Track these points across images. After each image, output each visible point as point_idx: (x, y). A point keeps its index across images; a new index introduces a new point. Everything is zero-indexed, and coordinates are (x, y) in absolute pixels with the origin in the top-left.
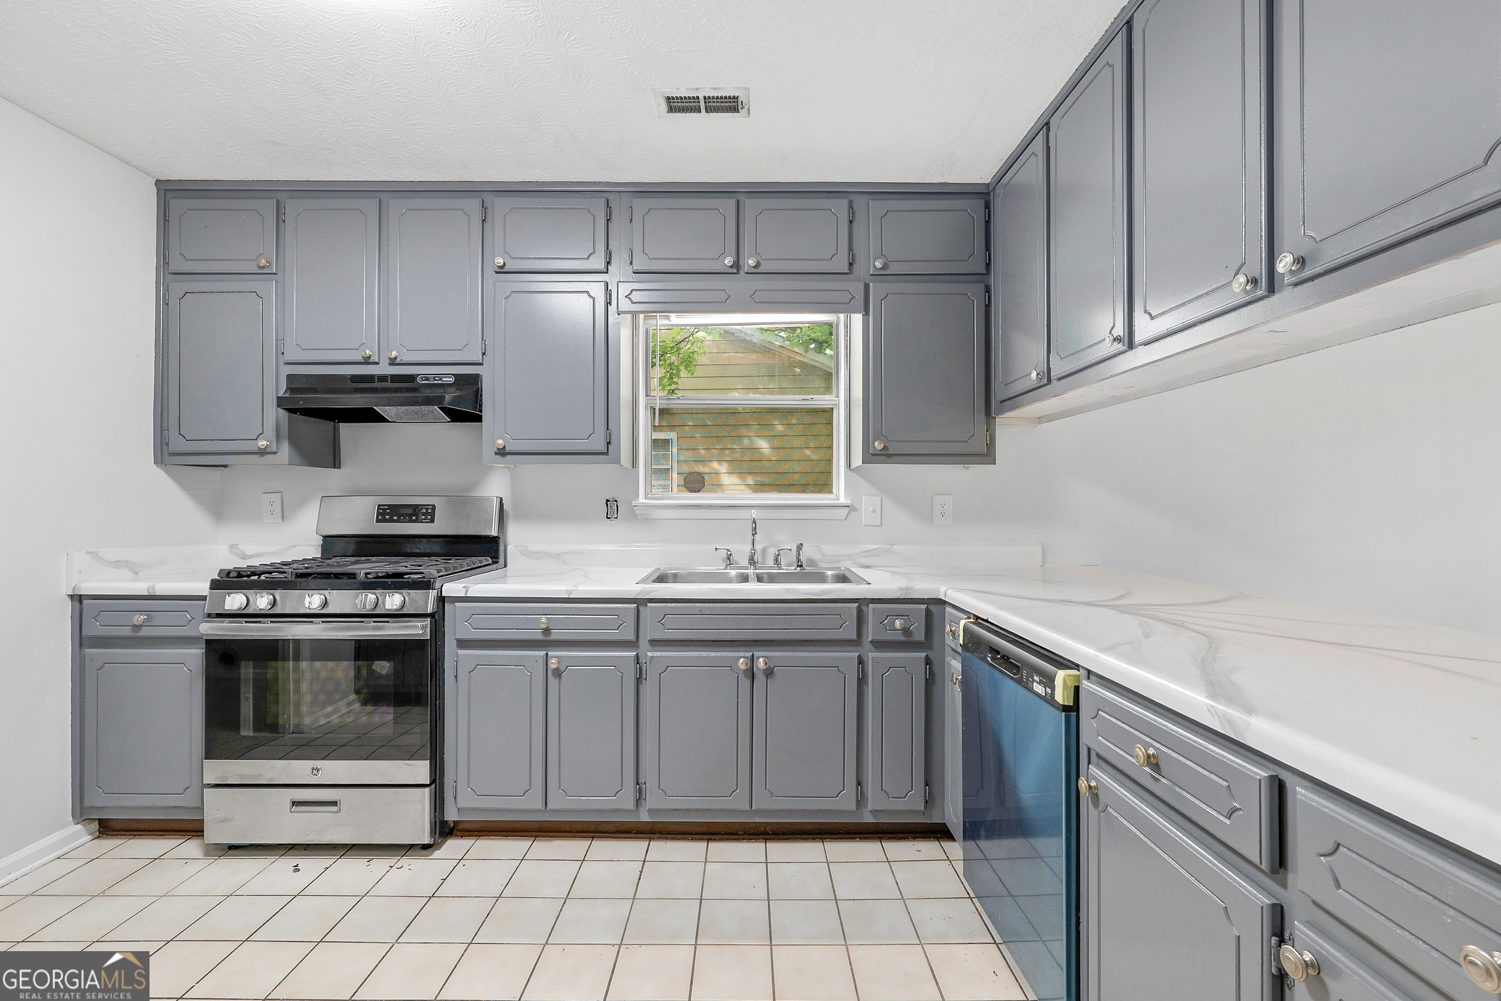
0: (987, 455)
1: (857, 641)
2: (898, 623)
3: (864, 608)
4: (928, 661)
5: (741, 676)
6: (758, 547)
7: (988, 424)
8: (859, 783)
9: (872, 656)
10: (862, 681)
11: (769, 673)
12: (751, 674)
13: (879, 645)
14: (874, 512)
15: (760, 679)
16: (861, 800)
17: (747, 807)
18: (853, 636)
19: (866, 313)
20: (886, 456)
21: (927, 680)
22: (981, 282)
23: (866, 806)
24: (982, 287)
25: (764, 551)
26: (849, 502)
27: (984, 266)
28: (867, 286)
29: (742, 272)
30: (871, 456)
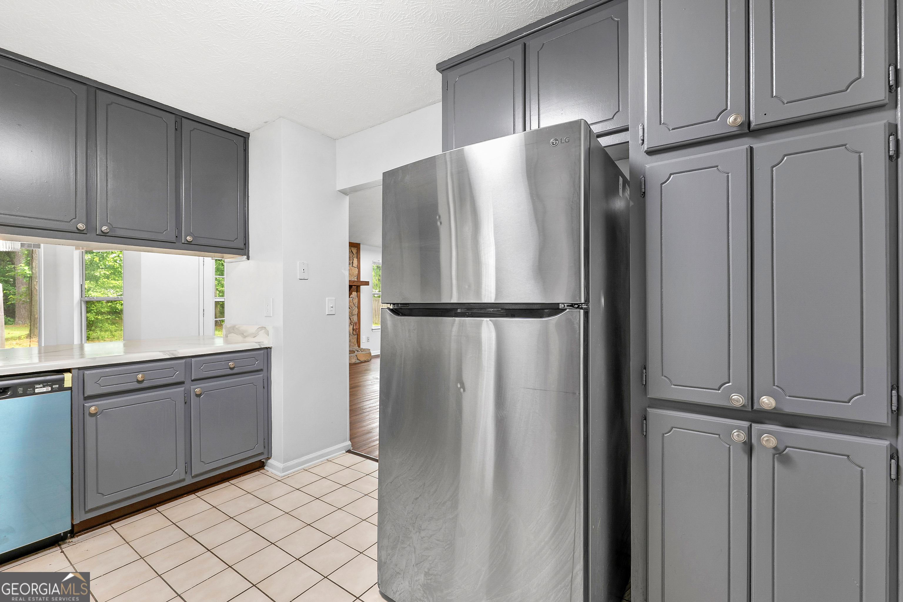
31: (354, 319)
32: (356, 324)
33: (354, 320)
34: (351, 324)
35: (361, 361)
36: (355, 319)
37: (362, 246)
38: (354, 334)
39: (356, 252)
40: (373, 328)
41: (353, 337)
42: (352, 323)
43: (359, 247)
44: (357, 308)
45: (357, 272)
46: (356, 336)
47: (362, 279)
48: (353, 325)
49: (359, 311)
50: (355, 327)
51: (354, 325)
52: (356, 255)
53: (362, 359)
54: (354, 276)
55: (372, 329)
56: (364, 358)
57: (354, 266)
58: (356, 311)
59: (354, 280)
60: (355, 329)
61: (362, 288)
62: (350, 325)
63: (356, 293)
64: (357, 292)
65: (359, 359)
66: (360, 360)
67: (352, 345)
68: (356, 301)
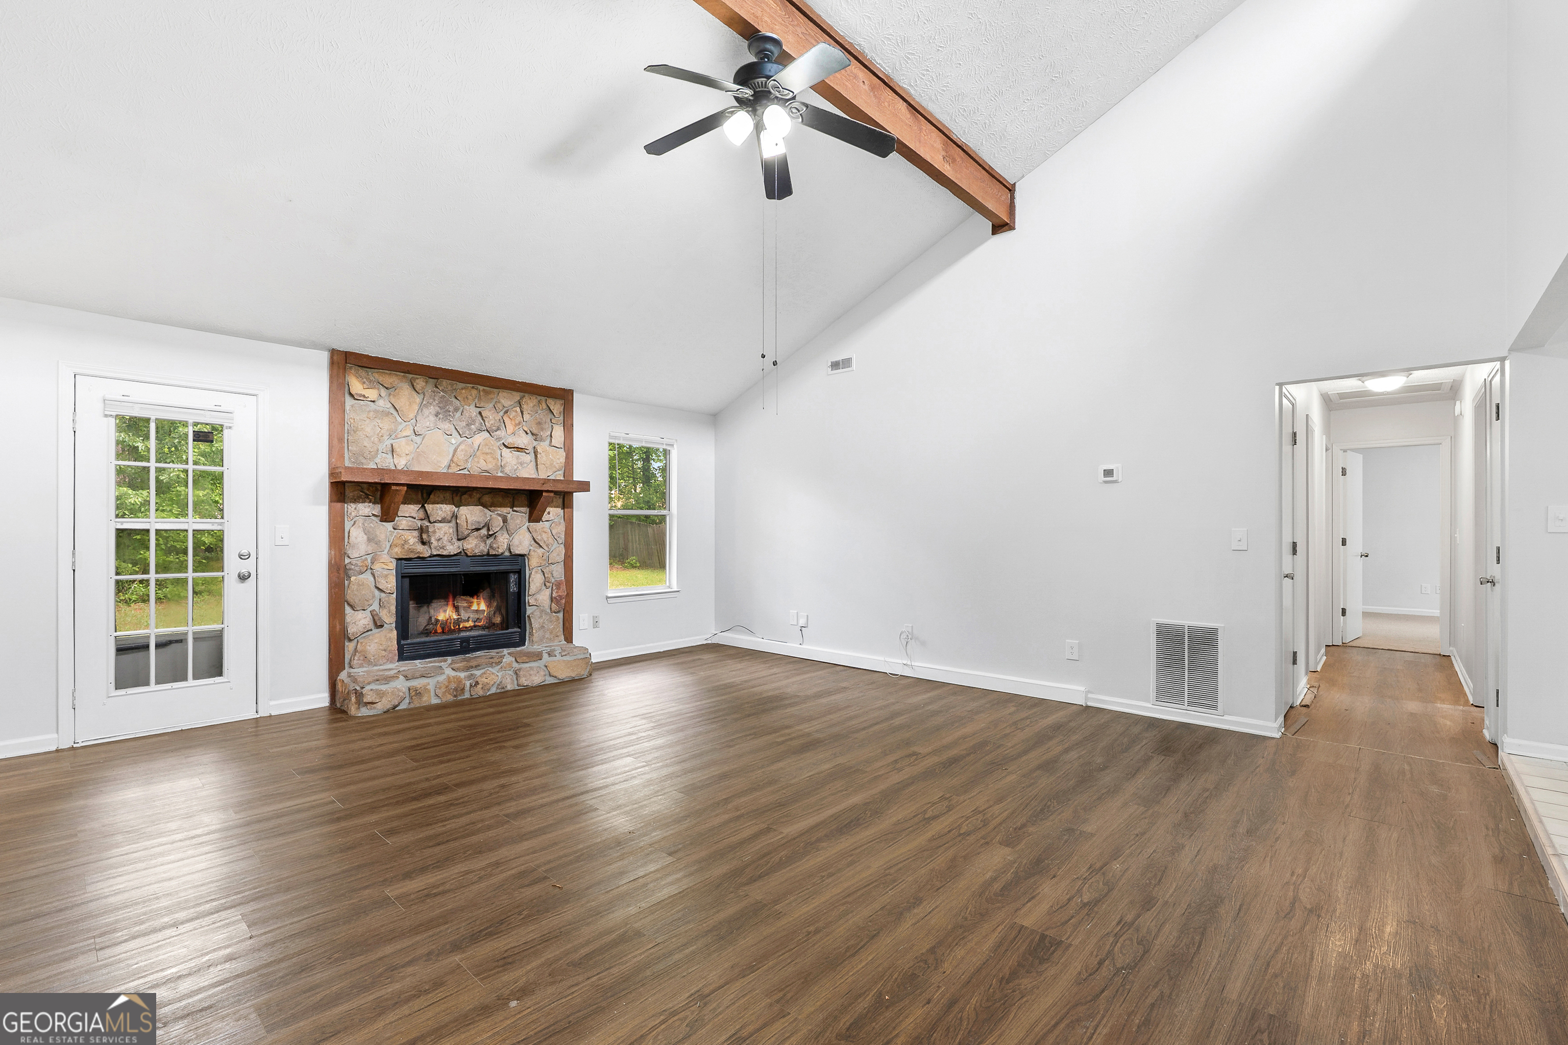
31: (554, 573)
32: (558, 585)
33: (554, 575)
34: (545, 585)
35: (559, 679)
36: (557, 573)
37: (576, 396)
38: (553, 609)
39: (562, 410)
40: (610, 595)
41: (550, 618)
42: (548, 584)
43: (570, 397)
44: (562, 546)
45: (563, 460)
46: (561, 615)
47: (576, 478)
48: (552, 588)
49: (569, 553)
50: (557, 592)
51: (554, 588)
52: (562, 418)
53: (564, 674)
54: (555, 469)
55: (607, 598)
56: (569, 670)
57: (553, 444)
58: (558, 555)
59: (554, 478)
60: (555, 598)
61: (578, 497)
62: (544, 588)
63: (560, 511)
64: (563, 508)
65: (555, 674)
66: (556, 677)
67: (547, 636)
68: (560, 529)
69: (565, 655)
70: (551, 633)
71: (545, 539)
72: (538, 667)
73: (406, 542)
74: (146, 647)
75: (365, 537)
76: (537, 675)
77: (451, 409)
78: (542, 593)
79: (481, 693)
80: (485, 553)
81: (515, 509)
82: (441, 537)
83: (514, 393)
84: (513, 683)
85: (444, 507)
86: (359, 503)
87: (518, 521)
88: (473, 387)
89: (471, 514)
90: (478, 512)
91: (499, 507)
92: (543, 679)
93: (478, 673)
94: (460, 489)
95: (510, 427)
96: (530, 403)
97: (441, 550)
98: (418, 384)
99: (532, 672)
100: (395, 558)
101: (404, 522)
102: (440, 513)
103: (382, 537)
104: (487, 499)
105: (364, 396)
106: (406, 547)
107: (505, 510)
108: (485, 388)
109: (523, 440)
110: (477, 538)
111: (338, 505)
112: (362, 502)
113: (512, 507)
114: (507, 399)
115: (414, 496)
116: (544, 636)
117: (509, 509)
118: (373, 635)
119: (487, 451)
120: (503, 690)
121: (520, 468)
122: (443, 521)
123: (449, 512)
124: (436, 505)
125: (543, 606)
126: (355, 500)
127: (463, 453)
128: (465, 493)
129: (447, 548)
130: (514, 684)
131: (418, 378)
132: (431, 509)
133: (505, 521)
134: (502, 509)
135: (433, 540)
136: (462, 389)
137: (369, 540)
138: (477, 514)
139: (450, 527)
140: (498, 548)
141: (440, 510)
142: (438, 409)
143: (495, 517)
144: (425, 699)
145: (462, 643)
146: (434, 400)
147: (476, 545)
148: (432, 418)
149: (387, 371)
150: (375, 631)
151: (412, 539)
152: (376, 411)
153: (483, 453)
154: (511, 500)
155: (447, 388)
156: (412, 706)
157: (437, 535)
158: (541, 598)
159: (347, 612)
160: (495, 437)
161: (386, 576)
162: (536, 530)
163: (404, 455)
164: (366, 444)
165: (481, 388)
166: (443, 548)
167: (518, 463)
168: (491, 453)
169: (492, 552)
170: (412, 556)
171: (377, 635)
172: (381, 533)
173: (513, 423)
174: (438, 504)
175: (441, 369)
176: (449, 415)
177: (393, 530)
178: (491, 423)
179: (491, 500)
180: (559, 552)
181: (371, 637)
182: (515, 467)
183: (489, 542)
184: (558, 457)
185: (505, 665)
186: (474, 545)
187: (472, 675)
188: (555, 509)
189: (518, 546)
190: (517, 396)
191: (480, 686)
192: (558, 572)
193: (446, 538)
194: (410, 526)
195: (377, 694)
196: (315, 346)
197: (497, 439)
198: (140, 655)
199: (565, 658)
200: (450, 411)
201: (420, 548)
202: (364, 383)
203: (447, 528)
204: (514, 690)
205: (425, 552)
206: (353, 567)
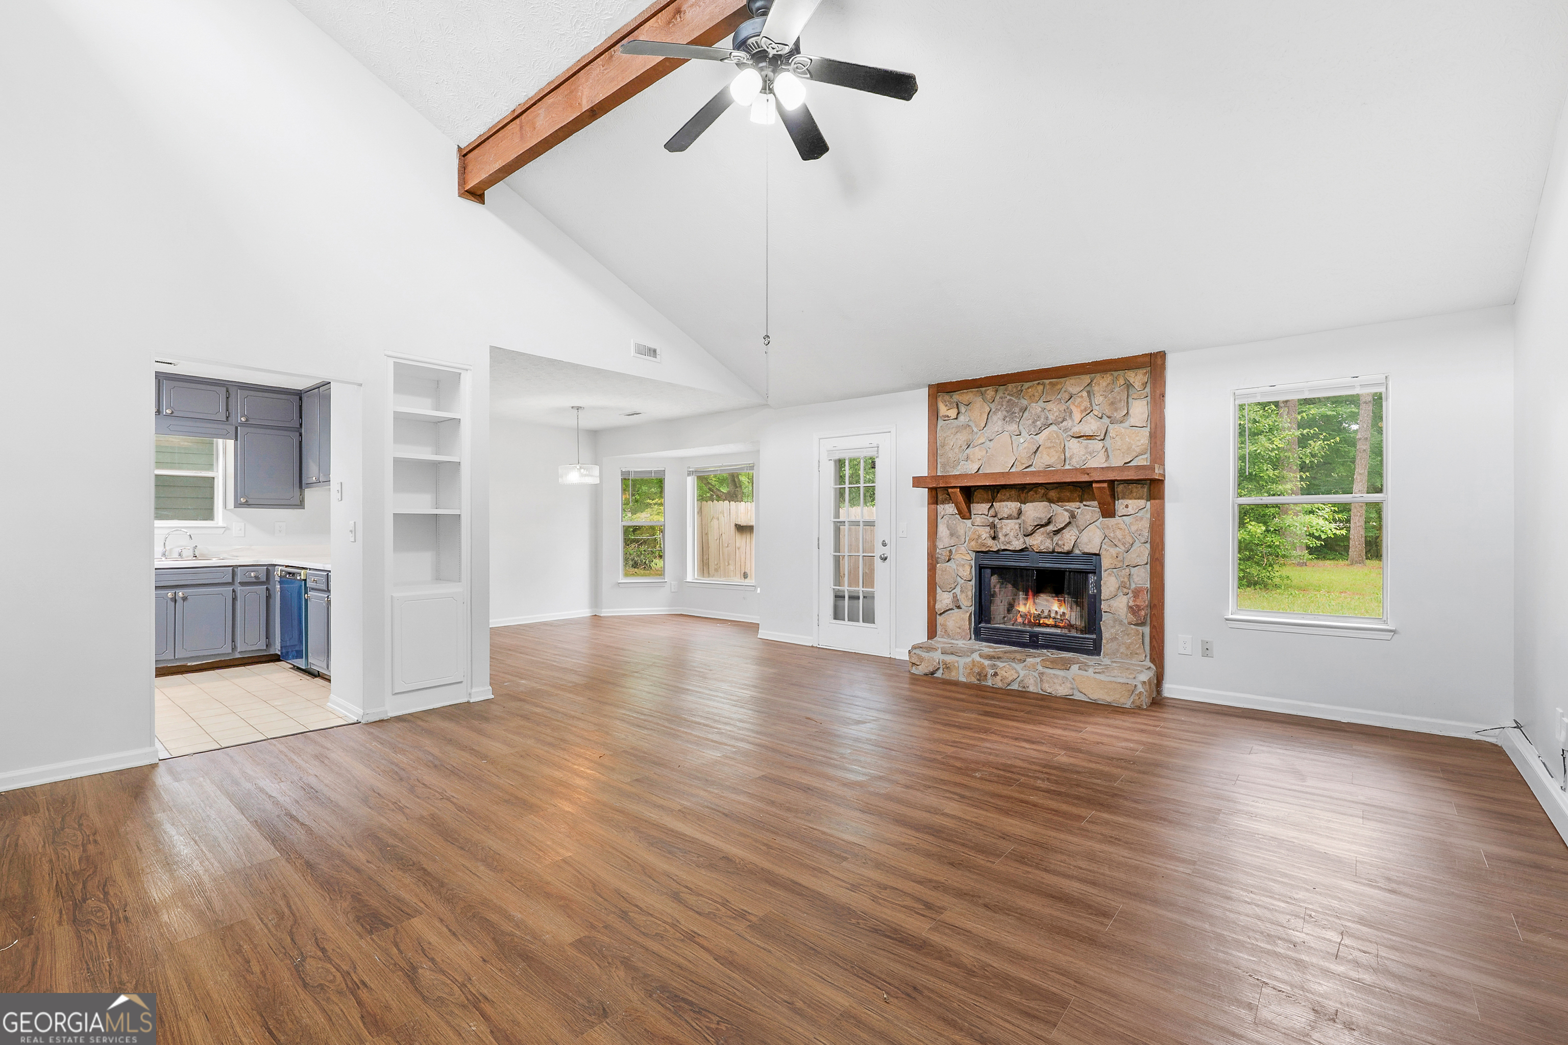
0: (301, 505)
1: (232, 583)
2: (252, 574)
3: (236, 569)
4: (267, 589)
5: (169, 601)
6: (167, 548)
7: (301, 492)
8: (233, 641)
9: (239, 589)
10: (234, 599)
11: (184, 599)
12: (175, 600)
13: (242, 584)
14: (240, 530)
15: (180, 602)
16: (234, 648)
17: (173, 658)
18: (230, 581)
19: (236, 439)
20: (247, 505)
21: (267, 597)
22: (298, 431)
23: (237, 651)
24: (298, 434)
25: (171, 550)
26: (225, 525)
27: (299, 424)
28: (236, 428)
29: (161, 414)
30: (238, 505)
31: (1134, 577)
32: (1142, 592)
33: (1135, 580)
34: (1121, 590)
36: (1140, 579)
37: (1170, 358)
38: (1134, 621)
39: (1148, 379)
40: (1230, 617)
41: (1132, 630)
42: (1124, 590)
43: (1162, 361)
44: (1147, 546)
45: (1145, 441)
48: (1132, 594)
49: (1157, 556)
50: (1141, 601)
51: (1134, 596)
52: (1147, 389)
53: (1095, 694)
54: (1133, 454)
55: (1227, 620)
56: (1102, 692)
57: (1131, 423)
58: (1139, 556)
59: (1134, 465)
60: (1137, 608)
62: (1120, 593)
63: (1144, 503)
64: (1149, 500)
67: (1121, 650)
68: (1143, 526)
69: (1099, 673)
70: (1128, 648)
71: (1120, 537)
72: (1064, 677)
73: (979, 536)
74: (858, 598)
75: (948, 532)
76: (1063, 685)
77: (1017, 410)
78: (1118, 599)
79: (1000, 685)
80: (1051, 550)
81: (1084, 503)
82: (1008, 532)
83: (1083, 377)
84: (1036, 685)
85: (1009, 504)
86: (946, 504)
87: (1088, 517)
88: (1039, 384)
89: (1035, 511)
90: (1042, 507)
91: (1067, 502)
92: (1070, 692)
93: (1001, 665)
94: (1027, 486)
95: (1077, 416)
96: (1102, 382)
97: (1008, 545)
98: (988, 395)
99: (1056, 681)
100: (974, 551)
101: (978, 519)
102: (1006, 510)
103: (961, 532)
104: (1054, 495)
105: (948, 416)
106: (980, 541)
107: (1072, 506)
108: (1051, 380)
109: (1091, 426)
110: (1043, 534)
111: (933, 506)
112: (948, 503)
113: (1081, 502)
114: (1073, 385)
115: (985, 496)
116: (1118, 650)
117: (1078, 504)
118: (953, 613)
119: (1050, 445)
120: (1024, 690)
121: (1089, 458)
122: (1009, 517)
123: (1014, 509)
124: (1002, 503)
125: (1119, 615)
126: (943, 503)
127: (1026, 451)
128: (1031, 490)
129: (1013, 543)
130: (1037, 687)
131: (988, 390)
132: (998, 507)
133: (1073, 516)
134: (1071, 504)
135: (1000, 536)
136: (1028, 388)
137: (952, 535)
138: (1041, 510)
139: (1016, 524)
140: (1064, 545)
141: (1007, 507)
142: (1005, 413)
143: (1061, 513)
144: (953, 674)
145: (1031, 637)
146: (1002, 405)
147: (1041, 542)
148: (1000, 423)
149: (965, 391)
150: (956, 610)
151: (985, 533)
152: (958, 427)
153: (1046, 448)
154: (1080, 493)
155: (1012, 391)
156: (944, 677)
157: (1004, 531)
158: (1115, 605)
159: (937, 592)
160: (1062, 429)
161: (963, 565)
162: (1108, 526)
163: (977, 460)
164: (950, 455)
165: (1047, 381)
166: (1009, 543)
167: (1087, 453)
168: (1054, 446)
169: (1058, 549)
170: (984, 549)
171: (956, 614)
172: (960, 529)
173: (1079, 410)
174: (1004, 501)
175: (1008, 375)
176: (1016, 417)
177: (971, 526)
178: (1055, 415)
179: (1058, 496)
180: (1142, 553)
181: (951, 615)
182: (1084, 458)
183: (1056, 538)
184: (1137, 438)
185: (1029, 665)
186: (1040, 542)
187: (995, 665)
188: (1136, 501)
189: (1086, 544)
190: (1086, 379)
191: (998, 677)
192: (1142, 578)
193: (1012, 534)
194: (983, 523)
195: (919, 658)
196: (918, 386)
197: (1064, 430)
198: (856, 601)
199: (1097, 676)
200: (1016, 413)
201: (990, 542)
202: (946, 406)
203: (1013, 524)
204: (1038, 693)
205: (995, 546)
206: (940, 556)
